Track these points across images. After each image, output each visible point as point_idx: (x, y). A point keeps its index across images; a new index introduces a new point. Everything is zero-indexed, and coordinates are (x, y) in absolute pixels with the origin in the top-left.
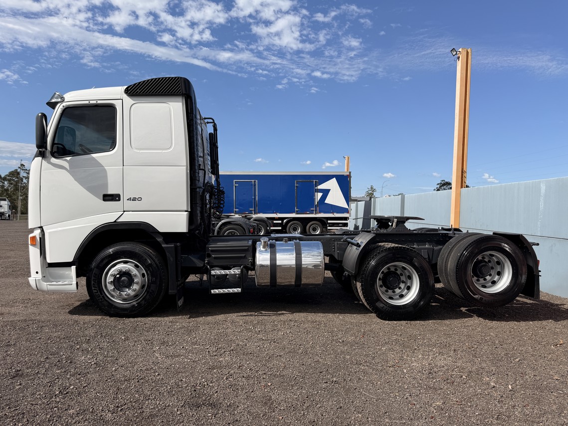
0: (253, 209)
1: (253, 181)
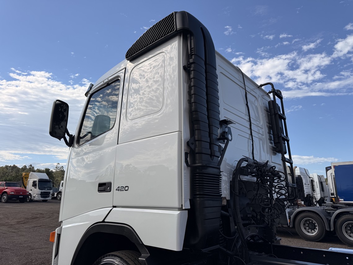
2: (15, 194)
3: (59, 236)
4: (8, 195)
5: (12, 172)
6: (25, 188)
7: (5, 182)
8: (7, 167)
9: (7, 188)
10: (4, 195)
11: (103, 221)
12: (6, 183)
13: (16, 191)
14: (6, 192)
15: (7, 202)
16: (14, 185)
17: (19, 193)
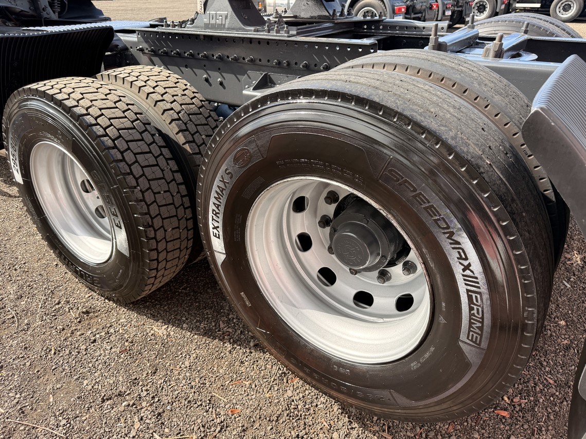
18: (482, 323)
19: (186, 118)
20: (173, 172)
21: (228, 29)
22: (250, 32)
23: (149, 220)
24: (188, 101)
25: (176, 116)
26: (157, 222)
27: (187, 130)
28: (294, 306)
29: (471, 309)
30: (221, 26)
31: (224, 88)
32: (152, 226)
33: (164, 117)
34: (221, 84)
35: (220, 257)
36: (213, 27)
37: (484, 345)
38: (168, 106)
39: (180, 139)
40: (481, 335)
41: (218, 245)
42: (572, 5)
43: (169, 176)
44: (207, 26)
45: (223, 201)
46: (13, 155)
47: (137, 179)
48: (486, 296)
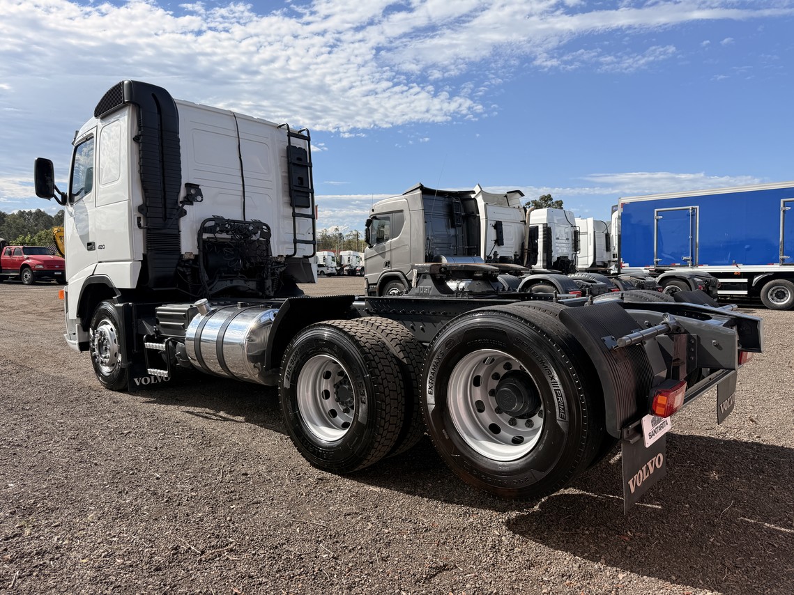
0: (690, 258)
1: (690, 207)
2: (46, 268)
3: (67, 293)
4: (32, 270)
5: (36, 225)
6: (63, 256)
7: (21, 247)
8: (22, 214)
9: (28, 258)
10: (26, 271)
11: (93, 275)
12: (24, 248)
13: (46, 262)
14: (27, 266)
15: (32, 283)
16: (41, 251)
17: (53, 266)
18: (563, 406)
19: (404, 344)
20: (398, 372)
21: (431, 296)
22: (445, 297)
23: (384, 397)
24: (405, 335)
25: (399, 342)
26: (388, 400)
27: (405, 350)
28: (475, 438)
29: (558, 399)
30: (427, 294)
31: (424, 332)
32: (385, 402)
33: (391, 343)
34: (422, 329)
35: (432, 407)
36: (421, 295)
37: (567, 419)
38: (395, 337)
39: (401, 355)
40: (564, 413)
41: (431, 399)
42: (786, 292)
43: (395, 374)
44: (417, 295)
45: (437, 370)
46: (289, 367)
47: (380, 372)
48: (562, 390)
